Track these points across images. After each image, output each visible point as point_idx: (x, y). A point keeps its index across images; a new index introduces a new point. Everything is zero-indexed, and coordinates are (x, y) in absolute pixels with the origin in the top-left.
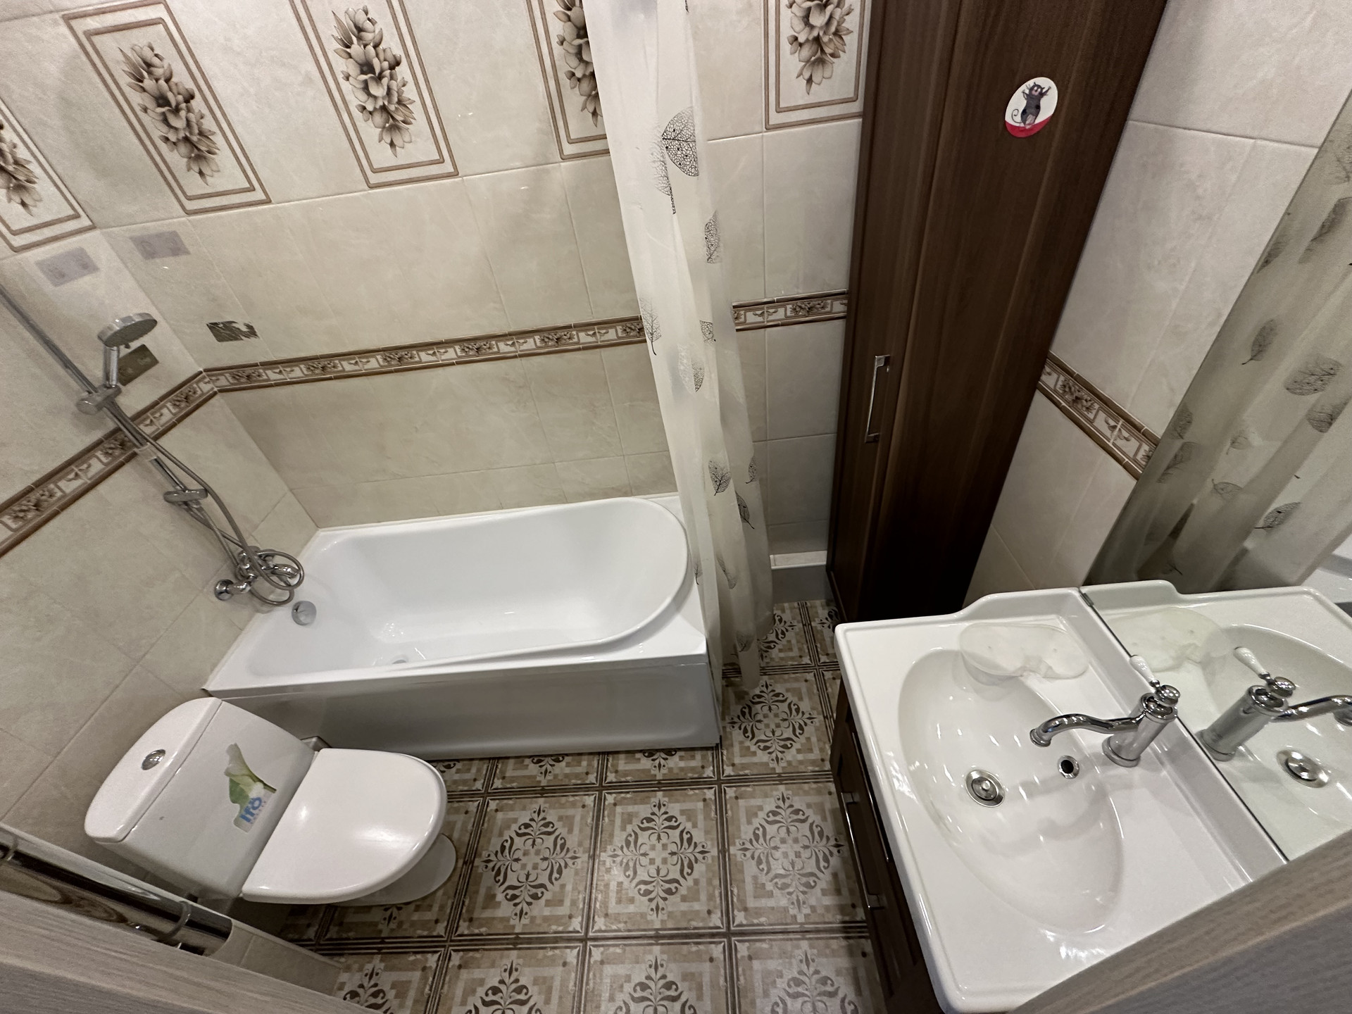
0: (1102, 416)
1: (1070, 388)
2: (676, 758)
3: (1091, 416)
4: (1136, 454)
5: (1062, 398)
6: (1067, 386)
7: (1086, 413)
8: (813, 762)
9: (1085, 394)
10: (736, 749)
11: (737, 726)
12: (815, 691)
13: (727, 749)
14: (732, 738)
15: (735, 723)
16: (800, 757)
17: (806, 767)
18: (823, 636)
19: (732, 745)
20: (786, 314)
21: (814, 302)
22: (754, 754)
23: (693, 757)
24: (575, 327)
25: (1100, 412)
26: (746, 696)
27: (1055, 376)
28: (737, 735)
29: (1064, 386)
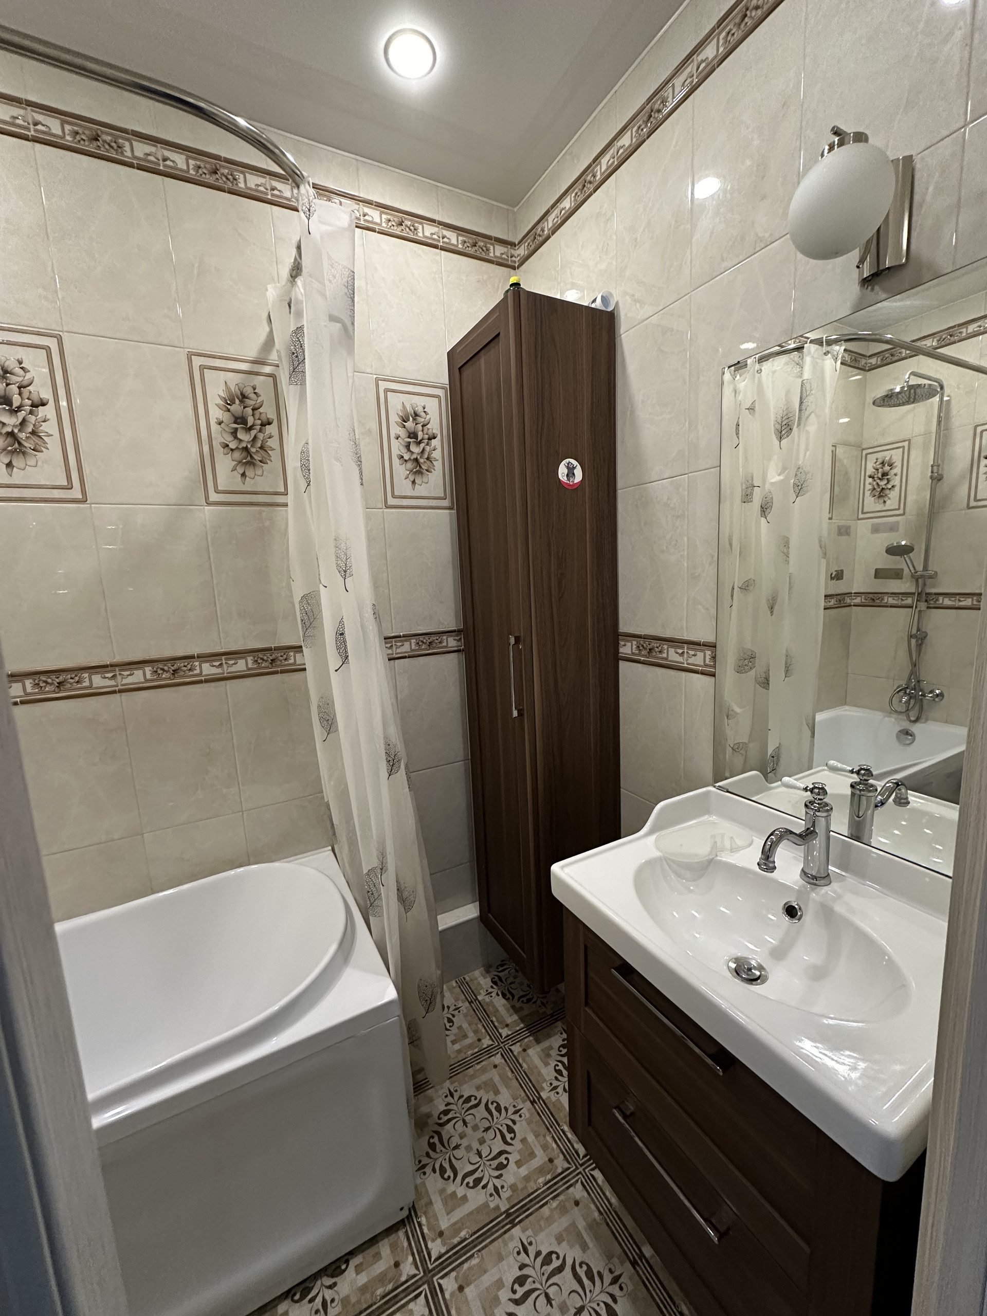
0: (672, 651)
1: (643, 646)
2: (350, 1273)
3: (665, 655)
4: (705, 661)
5: (639, 655)
6: (640, 646)
7: (660, 655)
8: (541, 1170)
9: (655, 644)
10: (438, 1205)
11: (428, 1170)
12: (510, 1074)
13: (425, 1213)
14: (427, 1191)
15: (424, 1166)
16: (523, 1171)
17: (535, 1181)
18: (494, 1007)
19: (430, 1203)
20: (411, 648)
21: (433, 638)
22: (465, 1198)
23: (377, 1256)
24: (198, 657)
25: (669, 649)
26: (429, 1121)
27: (629, 644)
28: (433, 1182)
29: (638, 647)
